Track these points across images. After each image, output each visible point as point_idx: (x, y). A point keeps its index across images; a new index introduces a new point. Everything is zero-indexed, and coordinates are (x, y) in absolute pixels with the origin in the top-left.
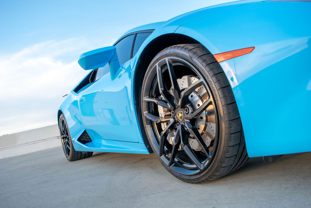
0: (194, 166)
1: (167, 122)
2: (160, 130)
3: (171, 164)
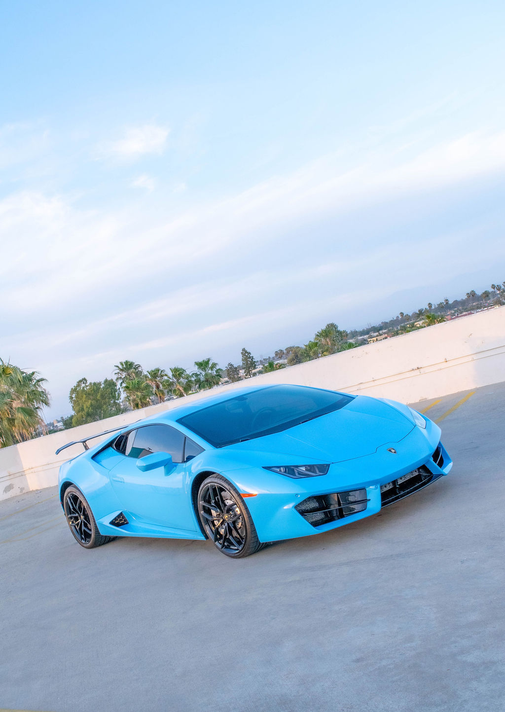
0: (236, 548)
1: (219, 521)
2: (214, 525)
3: (222, 548)
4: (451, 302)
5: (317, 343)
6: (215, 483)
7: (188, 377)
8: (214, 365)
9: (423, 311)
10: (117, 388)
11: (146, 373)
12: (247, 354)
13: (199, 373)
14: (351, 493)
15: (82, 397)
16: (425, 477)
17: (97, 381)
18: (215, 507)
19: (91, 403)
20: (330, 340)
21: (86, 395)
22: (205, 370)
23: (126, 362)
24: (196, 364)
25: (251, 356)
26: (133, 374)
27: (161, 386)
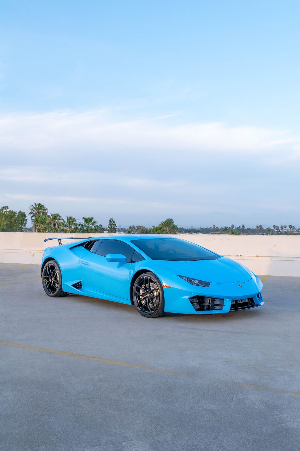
0: (150, 312)
3: (141, 311)
4: (246, 228)
5: (161, 228)
6: (149, 276)
7: (76, 225)
8: (95, 222)
9: (227, 229)
10: (26, 219)
11: (49, 214)
12: (113, 222)
13: (84, 224)
14: (216, 300)
15: (2, 218)
16: (250, 304)
17: (15, 210)
18: (144, 289)
19: (7, 223)
20: (169, 229)
21: (5, 217)
22: (88, 224)
23: (39, 204)
24: (84, 218)
25: (115, 224)
26: (41, 213)
27: (57, 225)
